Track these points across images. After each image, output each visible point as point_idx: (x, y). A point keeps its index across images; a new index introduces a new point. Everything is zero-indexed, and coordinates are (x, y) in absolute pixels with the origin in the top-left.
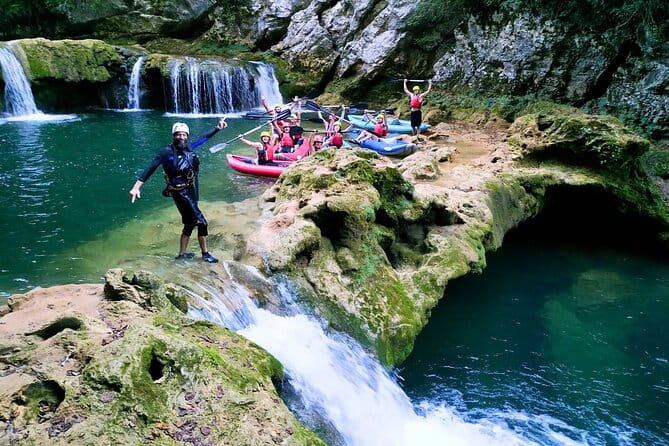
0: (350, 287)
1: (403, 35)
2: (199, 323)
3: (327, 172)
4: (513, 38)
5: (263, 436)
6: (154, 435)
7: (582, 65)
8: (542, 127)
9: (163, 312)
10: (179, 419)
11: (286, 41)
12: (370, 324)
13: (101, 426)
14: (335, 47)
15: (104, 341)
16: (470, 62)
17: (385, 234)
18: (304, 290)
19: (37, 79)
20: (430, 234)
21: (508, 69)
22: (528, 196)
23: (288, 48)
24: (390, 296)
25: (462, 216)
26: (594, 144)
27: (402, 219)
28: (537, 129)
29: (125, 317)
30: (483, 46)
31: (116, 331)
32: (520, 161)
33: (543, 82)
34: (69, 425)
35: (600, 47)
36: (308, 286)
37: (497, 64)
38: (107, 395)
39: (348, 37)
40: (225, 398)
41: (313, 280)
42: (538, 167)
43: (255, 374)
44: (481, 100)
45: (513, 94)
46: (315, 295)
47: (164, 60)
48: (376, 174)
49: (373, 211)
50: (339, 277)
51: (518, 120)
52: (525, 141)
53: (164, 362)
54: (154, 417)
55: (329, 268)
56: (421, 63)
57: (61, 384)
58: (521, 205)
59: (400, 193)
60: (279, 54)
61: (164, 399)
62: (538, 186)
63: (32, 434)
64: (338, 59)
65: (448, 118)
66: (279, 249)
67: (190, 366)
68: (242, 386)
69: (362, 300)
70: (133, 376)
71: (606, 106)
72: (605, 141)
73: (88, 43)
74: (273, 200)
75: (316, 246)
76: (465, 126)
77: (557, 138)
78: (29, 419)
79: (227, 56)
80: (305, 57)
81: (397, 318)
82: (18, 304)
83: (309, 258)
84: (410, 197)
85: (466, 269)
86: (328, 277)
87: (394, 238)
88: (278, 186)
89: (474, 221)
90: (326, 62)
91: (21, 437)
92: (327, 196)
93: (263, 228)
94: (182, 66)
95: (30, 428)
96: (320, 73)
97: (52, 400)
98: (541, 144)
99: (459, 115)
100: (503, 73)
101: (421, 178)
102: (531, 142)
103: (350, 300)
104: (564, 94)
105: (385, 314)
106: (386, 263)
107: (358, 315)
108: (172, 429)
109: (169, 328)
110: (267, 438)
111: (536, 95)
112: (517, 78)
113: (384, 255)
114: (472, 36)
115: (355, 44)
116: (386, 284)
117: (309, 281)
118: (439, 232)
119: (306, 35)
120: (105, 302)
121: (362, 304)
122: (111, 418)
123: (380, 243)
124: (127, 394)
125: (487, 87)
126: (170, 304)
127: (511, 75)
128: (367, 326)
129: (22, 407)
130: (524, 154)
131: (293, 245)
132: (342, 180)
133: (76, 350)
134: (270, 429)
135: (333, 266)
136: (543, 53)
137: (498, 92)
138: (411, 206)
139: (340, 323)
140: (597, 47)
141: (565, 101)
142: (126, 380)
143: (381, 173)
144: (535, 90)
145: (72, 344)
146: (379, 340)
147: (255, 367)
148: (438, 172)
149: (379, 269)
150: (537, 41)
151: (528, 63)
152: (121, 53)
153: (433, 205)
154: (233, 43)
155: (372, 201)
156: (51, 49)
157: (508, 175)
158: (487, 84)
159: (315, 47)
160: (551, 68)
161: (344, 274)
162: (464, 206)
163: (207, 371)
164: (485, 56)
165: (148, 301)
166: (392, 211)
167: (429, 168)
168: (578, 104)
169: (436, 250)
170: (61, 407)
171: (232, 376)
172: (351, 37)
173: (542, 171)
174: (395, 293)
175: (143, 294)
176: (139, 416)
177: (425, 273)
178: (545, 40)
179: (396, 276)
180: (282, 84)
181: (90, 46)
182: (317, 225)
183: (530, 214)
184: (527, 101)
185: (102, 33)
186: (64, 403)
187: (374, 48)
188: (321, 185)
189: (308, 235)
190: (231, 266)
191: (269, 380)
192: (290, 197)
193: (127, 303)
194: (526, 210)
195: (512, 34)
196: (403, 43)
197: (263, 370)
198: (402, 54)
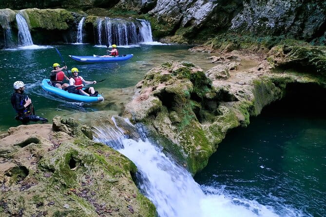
0: (175, 131)
1: (216, 5)
2: (96, 144)
3: (167, 73)
4: (274, 5)
5: (121, 198)
6: (68, 193)
7: (311, 19)
8: (286, 52)
9: (79, 138)
10: (81, 188)
11: (156, 8)
12: (185, 150)
13: (44, 188)
14: (181, 11)
15: (49, 149)
16: (251, 18)
17: (196, 105)
18: (151, 131)
19: (34, 28)
20: (220, 106)
21: (271, 22)
22: (276, 88)
23: (157, 12)
24: (196, 136)
25: (237, 97)
26: (313, 61)
27: (205, 98)
28: (282, 53)
29: (61, 139)
30: (258, 10)
31: (55, 145)
32: (273, 70)
33: (290, 28)
34: (30, 187)
35: (322, 10)
36: (154, 129)
37: (265, 19)
38: (47, 174)
39: (187, 6)
40: (104, 179)
41: (156, 127)
42: (283, 73)
43: (122, 169)
44: (256, 38)
45: (273, 35)
46: (157, 134)
47: (94, 19)
48: (192, 74)
49: (189, 93)
50: (170, 126)
51: (273, 49)
52: (276, 59)
53: (77, 160)
54: (69, 185)
55: (165, 121)
56: (226, 19)
57: (27, 168)
58: (272, 93)
59: (204, 84)
60: (152, 15)
61: (75, 178)
62: (282, 83)
63: (12, 190)
64: (182, 18)
65: (238, 48)
66: (140, 111)
67: (89, 163)
68: (114, 174)
69: (181, 138)
70: (61, 166)
71: (324, 41)
72: (319, 60)
73: (58, 10)
74: (140, 87)
75: (159, 110)
76: (247, 52)
77: (293, 58)
78: (12, 183)
79: (126, 17)
80: (165, 17)
81: (199, 147)
82: (13, 132)
83: (156, 116)
84: (210, 87)
85: (238, 124)
86: (164, 126)
87: (201, 107)
88: (143, 81)
89: (244, 100)
90: (176, 19)
91: (7, 190)
92: (166, 85)
93: (133, 101)
94: (103, 22)
95: (12, 187)
96: (173, 25)
97: (23, 175)
98: (285, 61)
99: (244, 46)
100: (268, 24)
101: (219, 78)
102: (279, 60)
103: (175, 137)
104: (301, 35)
105: (193, 145)
106: (195, 120)
107: (179, 145)
108: (78, 191)
109: (82, 145)
110: (123, 198)
111: (286, 35)
112: (276, 26)
113: (194, 115)
114: (252, 5)
115: (191, 10)
116: (194, 130)
117: (154, 127)
118: (225, 105)
119: (166, 5)
120: (52, 132)
121: (181, 139)
122: (49, 184)
123: (194, 110)
124: (57, 174)
125: (260, 31)
126: (83, 134)
127: (272, 25)
128: (183, 150)
129: (9, 177)
130: (275, 66)
131: (147, 109)
132: (174, 77)
133: (36, 153)
134: (125, 194)
135: (167, 120)
136: (290, 13)
137: (265, 34)
138: (210, 91)
139: (169, 149)
140: (320, 10)
141: (301, 39)
142: (57, 167)
143: (195, 74)
144: (285, 33)
145: (34, 150)
146: (189, 157)
147: (122, 166)
148: (228, 75)
149: (192, 123)
150: (287, 7)
151: (282, 18)
152: (74, 16)
153: (222, 91)
154: (129, 10)
155: (189, 88)
156: (40, 14)
157: (266, 77)
158: (259, 30)
159: (170, 11)
160: (294, 21)
161: (173, 124)
162: (239, 92)
163: (97, 166)
164: (259, 15)
165: (73, 132)
166: (200, 94)
167: (223, 73)
168: (309, 40)
169: (222, 114)
170: (26, 178)
171: (109, 169)
172: (189, 6)
173: (284, 75)
174: (199, 135)
175: (70, 129)
176: (62, 184)
177: (216, 125)
178: (291, 6)
179: (200, 126)
180: (153, 30)
181: (59, 12)
182: (160, 99)
183: (277, 98)
184: (280, 39)
185: (66, 6)
186: (28, 177)
187: (201, 12)
188: (163, 79)
189: (155, 104)
190: (116, 118)
191: (129, 172)
192: (148, 86)
193: (62, 133)
194: (275, 96)
195: (273, 3)
196: (216, 9)
197: (126, 168)
198: (216, 14)
